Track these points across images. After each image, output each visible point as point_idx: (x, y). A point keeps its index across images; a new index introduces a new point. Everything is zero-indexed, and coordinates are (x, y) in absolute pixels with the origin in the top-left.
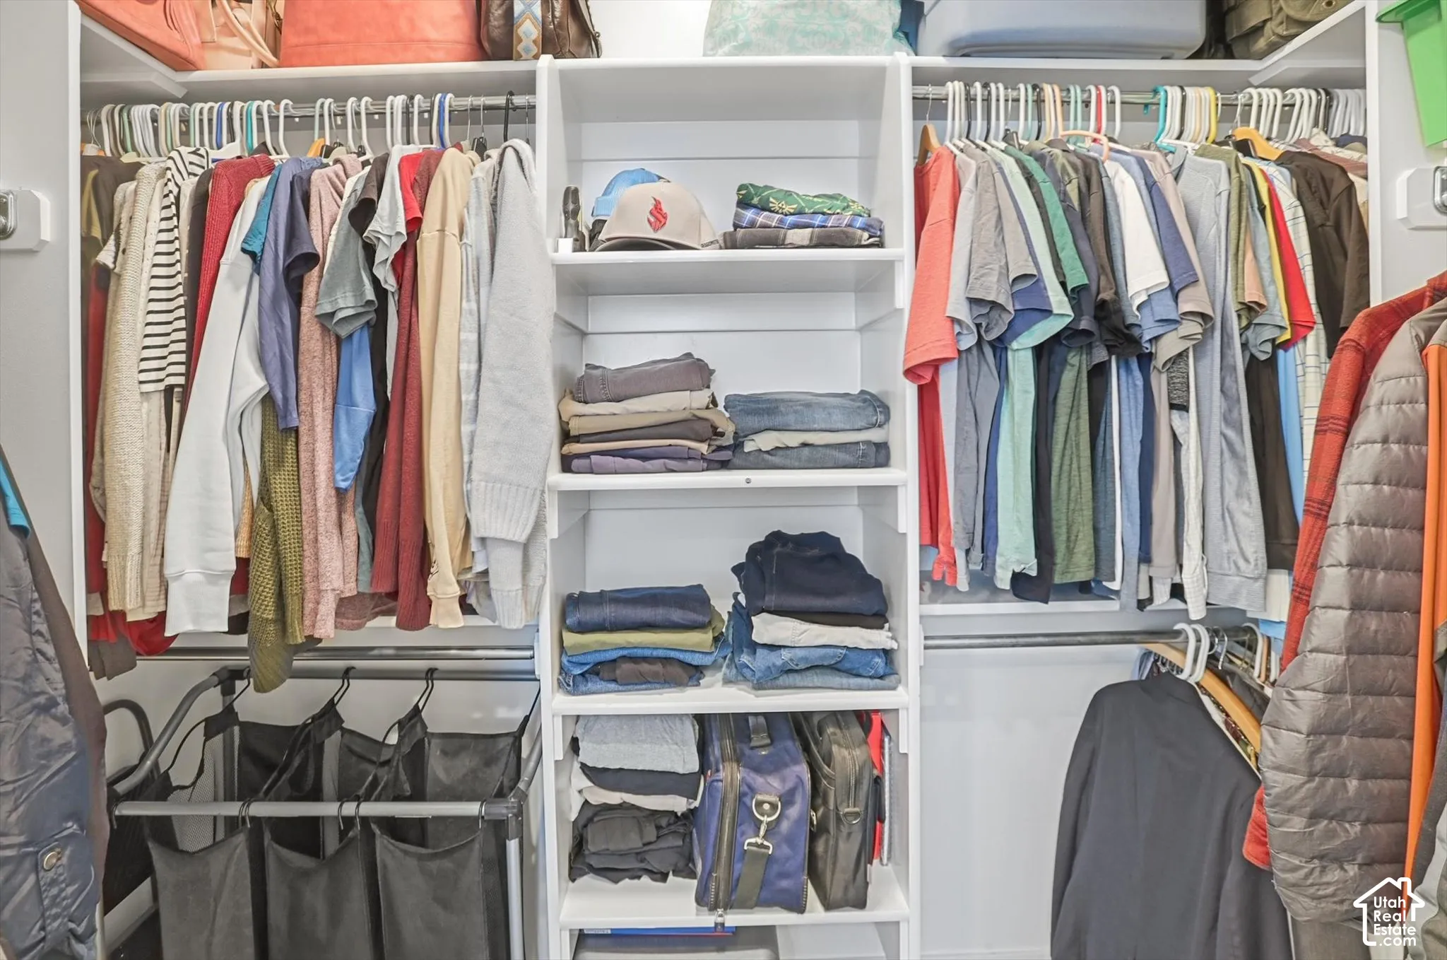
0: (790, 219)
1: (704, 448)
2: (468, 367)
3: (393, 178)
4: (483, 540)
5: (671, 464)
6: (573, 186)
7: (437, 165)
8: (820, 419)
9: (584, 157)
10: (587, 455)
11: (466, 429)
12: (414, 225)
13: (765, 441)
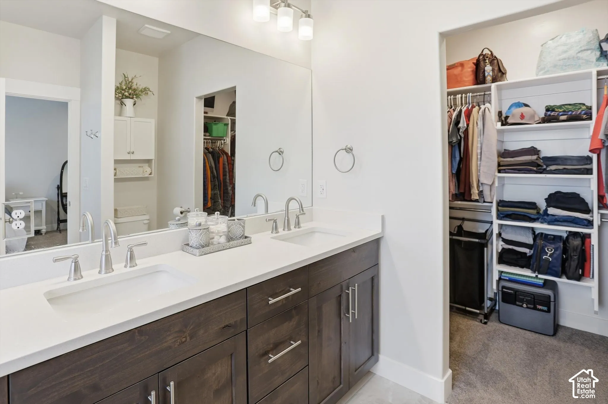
0: (561, 113)
1: (535, 169)
2: (479, 151)
3: (463, 115)
4: (482, 184)
5: (526, 172)
6: (500, 110)
7: (471, 113)
8: (569, 162)
9: (502, 99)
10: (504, 170)
11: (479, 163)
12: (468, 125)
13: (553, 168)
